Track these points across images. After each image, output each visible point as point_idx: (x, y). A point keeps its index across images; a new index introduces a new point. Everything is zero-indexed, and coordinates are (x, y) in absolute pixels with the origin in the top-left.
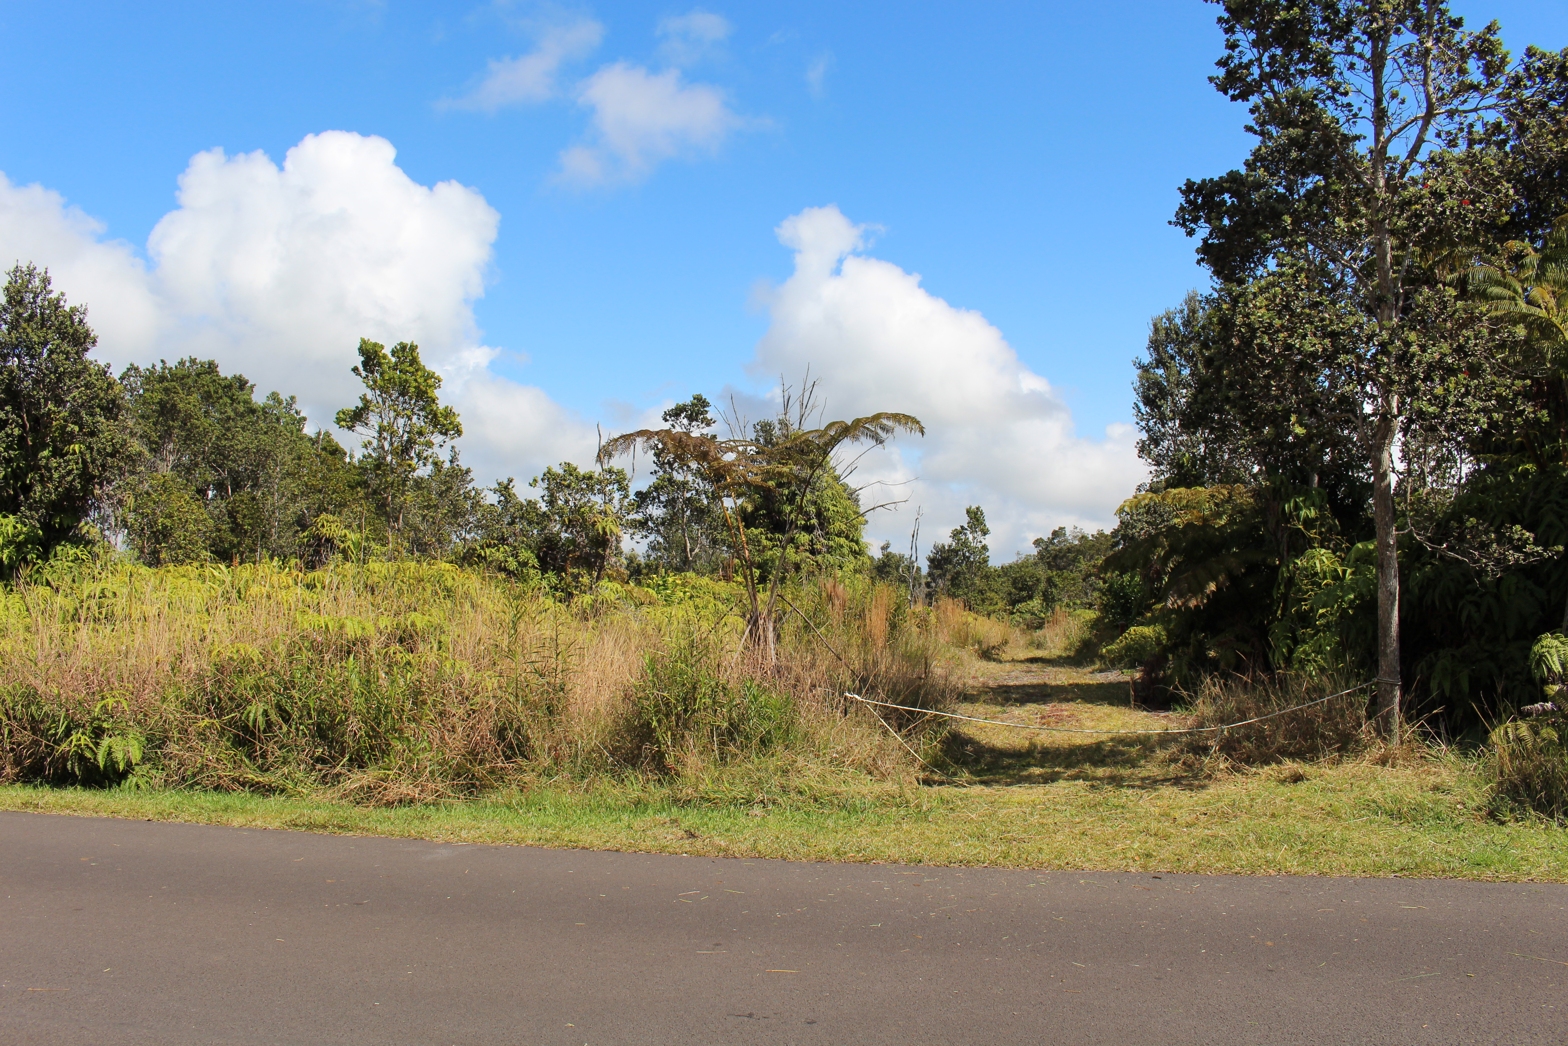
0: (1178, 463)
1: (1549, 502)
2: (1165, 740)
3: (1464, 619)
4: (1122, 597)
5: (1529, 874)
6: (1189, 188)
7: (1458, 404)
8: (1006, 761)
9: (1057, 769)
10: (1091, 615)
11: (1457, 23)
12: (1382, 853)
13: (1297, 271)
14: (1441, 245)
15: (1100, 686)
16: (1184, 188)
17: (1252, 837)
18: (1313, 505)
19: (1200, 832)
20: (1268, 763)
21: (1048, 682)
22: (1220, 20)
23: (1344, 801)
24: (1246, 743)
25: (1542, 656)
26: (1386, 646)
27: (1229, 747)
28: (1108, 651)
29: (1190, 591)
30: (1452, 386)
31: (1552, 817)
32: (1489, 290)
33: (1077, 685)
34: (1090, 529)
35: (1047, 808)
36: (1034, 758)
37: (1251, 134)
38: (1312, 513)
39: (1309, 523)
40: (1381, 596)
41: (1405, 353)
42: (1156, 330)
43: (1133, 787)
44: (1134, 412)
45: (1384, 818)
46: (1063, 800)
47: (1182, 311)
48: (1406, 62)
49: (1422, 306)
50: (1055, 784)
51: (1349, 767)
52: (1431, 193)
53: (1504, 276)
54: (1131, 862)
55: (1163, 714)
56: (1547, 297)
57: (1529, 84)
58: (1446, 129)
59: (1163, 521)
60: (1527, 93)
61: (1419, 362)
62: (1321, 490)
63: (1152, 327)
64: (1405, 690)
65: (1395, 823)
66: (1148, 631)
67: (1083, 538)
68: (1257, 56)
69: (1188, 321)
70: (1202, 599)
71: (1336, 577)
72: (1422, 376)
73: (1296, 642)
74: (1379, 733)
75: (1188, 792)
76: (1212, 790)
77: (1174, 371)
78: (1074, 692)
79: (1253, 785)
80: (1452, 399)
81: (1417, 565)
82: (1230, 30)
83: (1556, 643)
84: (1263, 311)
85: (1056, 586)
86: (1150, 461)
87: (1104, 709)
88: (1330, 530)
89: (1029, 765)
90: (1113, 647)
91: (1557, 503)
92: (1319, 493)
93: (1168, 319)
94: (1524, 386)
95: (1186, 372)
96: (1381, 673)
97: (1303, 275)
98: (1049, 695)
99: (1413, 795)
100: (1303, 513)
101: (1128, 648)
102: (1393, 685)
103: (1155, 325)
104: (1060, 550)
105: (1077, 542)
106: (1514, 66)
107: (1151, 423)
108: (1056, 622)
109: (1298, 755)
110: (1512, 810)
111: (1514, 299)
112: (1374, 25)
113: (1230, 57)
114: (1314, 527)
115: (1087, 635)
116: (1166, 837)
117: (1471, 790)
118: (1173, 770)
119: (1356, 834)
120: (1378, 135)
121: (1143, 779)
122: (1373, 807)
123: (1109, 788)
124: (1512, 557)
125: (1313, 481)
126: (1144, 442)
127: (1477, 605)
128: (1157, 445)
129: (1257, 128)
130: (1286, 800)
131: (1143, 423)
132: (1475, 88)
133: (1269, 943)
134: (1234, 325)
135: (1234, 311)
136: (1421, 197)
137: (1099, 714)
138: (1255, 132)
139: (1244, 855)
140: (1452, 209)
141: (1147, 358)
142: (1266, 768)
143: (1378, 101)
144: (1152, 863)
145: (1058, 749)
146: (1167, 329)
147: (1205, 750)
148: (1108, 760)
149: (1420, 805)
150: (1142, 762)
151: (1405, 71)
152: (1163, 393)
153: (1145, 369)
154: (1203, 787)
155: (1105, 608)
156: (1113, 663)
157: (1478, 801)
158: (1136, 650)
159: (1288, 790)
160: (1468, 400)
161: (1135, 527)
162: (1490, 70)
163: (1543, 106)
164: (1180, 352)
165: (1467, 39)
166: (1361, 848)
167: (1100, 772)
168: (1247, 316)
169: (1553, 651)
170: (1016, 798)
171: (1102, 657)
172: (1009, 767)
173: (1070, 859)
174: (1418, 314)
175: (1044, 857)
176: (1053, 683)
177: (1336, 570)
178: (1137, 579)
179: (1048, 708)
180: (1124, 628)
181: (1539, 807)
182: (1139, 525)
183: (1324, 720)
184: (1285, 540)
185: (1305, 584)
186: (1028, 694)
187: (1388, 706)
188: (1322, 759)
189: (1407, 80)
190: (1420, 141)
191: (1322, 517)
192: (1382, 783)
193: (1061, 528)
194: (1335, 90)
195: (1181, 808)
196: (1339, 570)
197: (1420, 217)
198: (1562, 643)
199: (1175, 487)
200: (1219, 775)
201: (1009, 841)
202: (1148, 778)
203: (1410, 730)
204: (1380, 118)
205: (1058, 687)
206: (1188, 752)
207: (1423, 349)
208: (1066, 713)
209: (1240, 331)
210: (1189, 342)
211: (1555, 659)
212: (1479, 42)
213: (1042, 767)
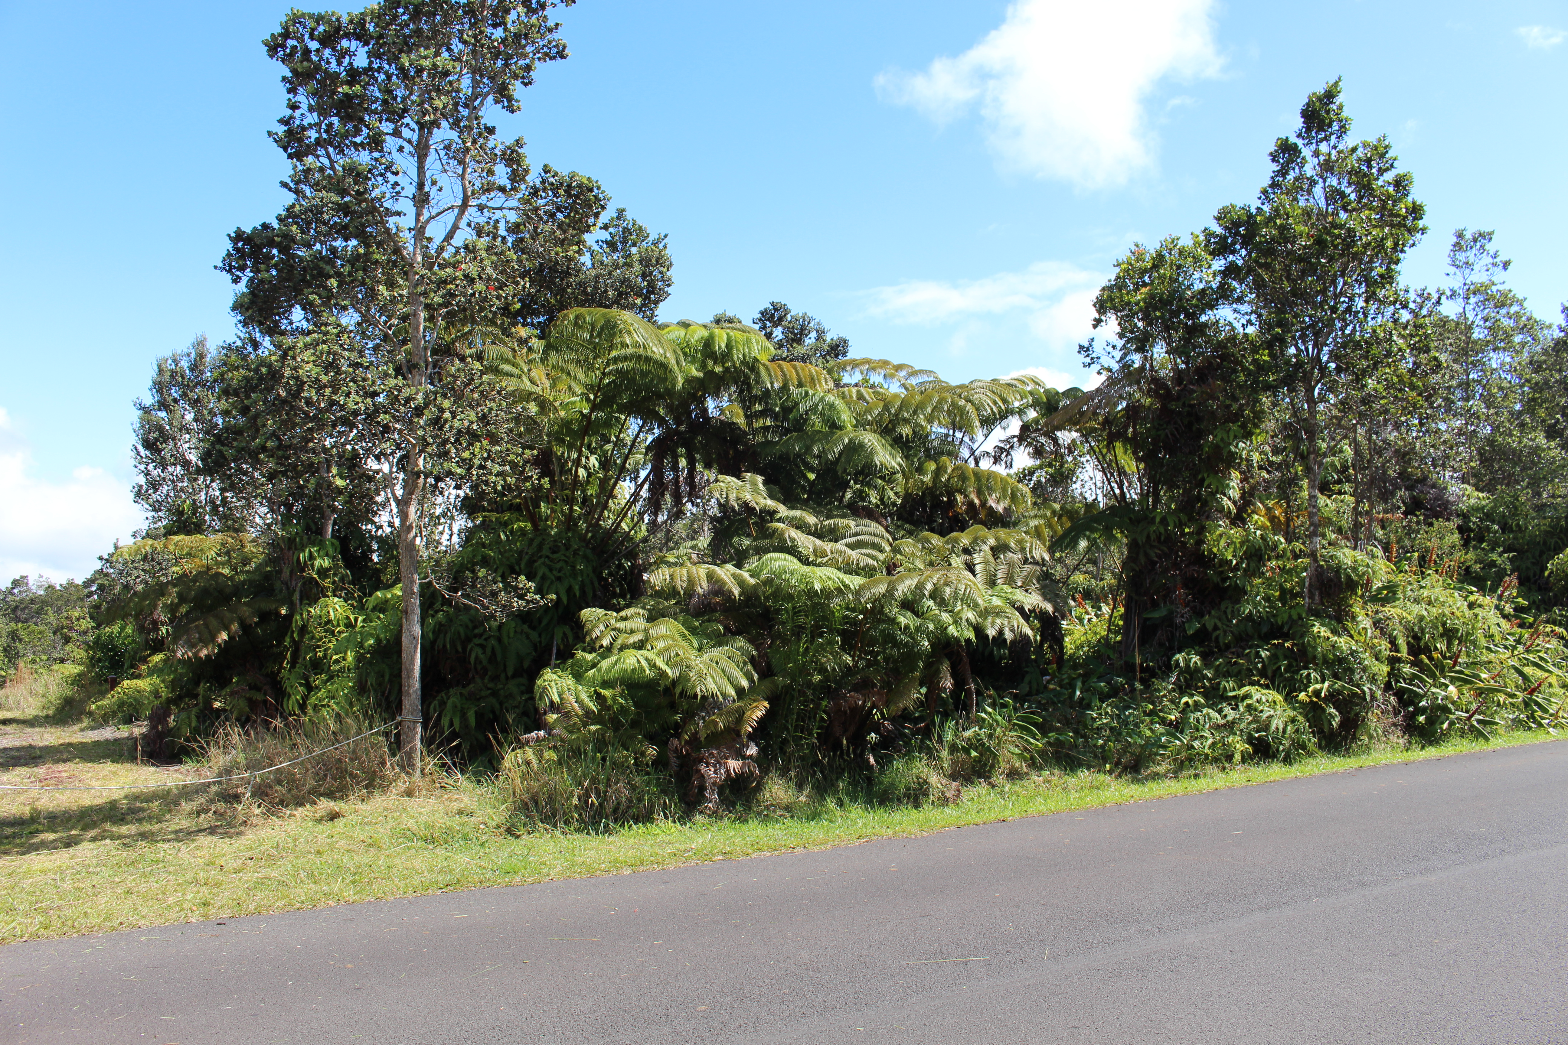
0: (177, 510)
1: (541, 557)
2: (187, 793)
3: (472, 660)
4: (110, 650)
5: (548, 875)
6: (239, 236)
7: (482, 467)
8: (9, 831)
9: (73, 832)
10: (72, 669)
11: (491, 131)
12: (426, 874)
13: (340, 332)
14: (464, 322)
15: (97, 743)
16: (233, 235)
17: (303, 874)
18: (327, 555)
19: (252, 877)
20: (302, 805)
21: (33, 743)
22: (284, 79)
23: (382, 832)
24: (278, 788)
25: (545, 688)
26: (409, 686)
27: (261, 792)
28: (98, 708)
29: (201, 640)
30: (477, 450)
31: (555, 826)
32: (501, 367)
33: (70, 744)
34: (59, 579)
35: (79, 873)
36: (40, 824)
37: (286, 190)
38: (326, 563)
39: (323, 573)
40: (405, 640)
41: (440, 417)
42: (161, 371)
43: (169, 841)
44: (133, 454)
45: (421, 844)
46: (95, 862)
47: (189, 355)
48: (446, 154)
49: (453, 376)
50: (80, 847)
51: (379, 802)
52: (464, 276)
53: (514, 357)
54: (190, 914)
55: (172, 769)
56: (544, 378)
57: (543, 194)
58: (476, 220)
59: (162, 569)
60: (541, 202)
61: (451, 427)
62: (334, 541)
63: (156, 368)
64: (425, 727)
65: (431, 847)
66: (143, 684)
67: (50, 587)
68: (317, 120)
69: (196, 366)
70: (213, 648)
71: (349, 625)
72: (452, 440)
73: (310, 688)
74: (403, 768)
75: (227, 840)
76: (250, 837)
77: (178, 415)
78: (69, 752)
79: (291, 826)
80: (477, 462)
81: (431, 612)
82: (292, 91)
83: (555, 677)
84: (311, 365)
85: (20, 640)
86: (147, 506)
87: (108, 767)
88: (342, 579)
89: (38, 831)
90: (105, 702)
91: (547, 557)
92: (333, 544)
93: (174, 361)
94: (533, 455)
95: (189, 417)
96: (404, 712)
97: (346, 336)
98: (40, 757)
99: (442, 821)
100: (317, 563)
101: (121, 704)
102: (415, 722)
103: (159, 366)
104: (21, 601)
105: (42, 592)
106: (533, 178)
107: (151, 467)
108: (19, 681)
109: (330, 795)
110: (525, 825)
111: (519, 377)
112: (427, 118)
113: (291, 117)
114: (327, 577)
115: (68, 692)
116: (217, 885)
117: (490, 811)
118: (204, 820)
119: (397, 861)
120: (418, 215)
121: (176, 832)
122: (409, 835)
123: (144, 843)
124: (516, 603)
125: (326, 532)
126: (141, 486)
127: (482, 646)
128: (156, 490)
129: (292, 185)
130: (328, 837)
131: (142, 467)
132: (502, 189)
133: (350, 966)
134: (282, 376)
135: (283, 363)
136: (455, 279)
137: (104, 773)
138: (290, 189)
139: (301, 893)
140: (480, 292)
141: (149, 399)
142: (300, 809)
143: (421, 186)
144: (212, 911)
145: (65, 812)
146: (172, 371)
147: (237, 798)
148: (129, 818)
149: (450, 828)
150: (168, 816)
151: (444, 162)
152: (165, 437)
153: (146, 410)
154: (240, 834)
155: (93, 662)
156: (104, 720)
157: (497, 820)
158: (131, 704)
159: (327, 827)
160: (489, 463)
161: (130, 575)
162: (517, 177)
163: (552, 215)
164: (184, 395)
165: (500, 147)
166: (406, 872)
167: (124, 830)
168: (295, 369)
169: (553, 684)
170: (37, 866)
171: (90, 714)
172: (14, 836)
173: (124, 920)
174: (449, 383)
175: (94, 921)
176: (41, 744)
177: (348, 618)
178: (129, 630)
179: (42, 771)
180: (114, 684)
181: (545, 819)
182: (135, 573)
183: (351, 759)
184: (298, 589)
185: (319, 632)
186: (13, 758)
187: (410, 742)
188: (352, 797)
189: (446, 171)
190: (455, 228)
191: (336, 566)
192: (411, 813)
193: (22, 577)
194: (388, 168)
195: (224, 855)
196: (352, 617)
197: (452, 295)
198: (560, 677)
199: (175, 534)
200: (255, 821)
201: (46, 911)
202: (181, 831)
203: (431, 763)
204: (421, 200)
205: (46, 748)
206: (219, 801)
207: (454, 415)
208: (64, 775)
209: (288, 383)
210: (195, 386)
211: (555, 690)
212: (509, 152)
213: (56, 832)
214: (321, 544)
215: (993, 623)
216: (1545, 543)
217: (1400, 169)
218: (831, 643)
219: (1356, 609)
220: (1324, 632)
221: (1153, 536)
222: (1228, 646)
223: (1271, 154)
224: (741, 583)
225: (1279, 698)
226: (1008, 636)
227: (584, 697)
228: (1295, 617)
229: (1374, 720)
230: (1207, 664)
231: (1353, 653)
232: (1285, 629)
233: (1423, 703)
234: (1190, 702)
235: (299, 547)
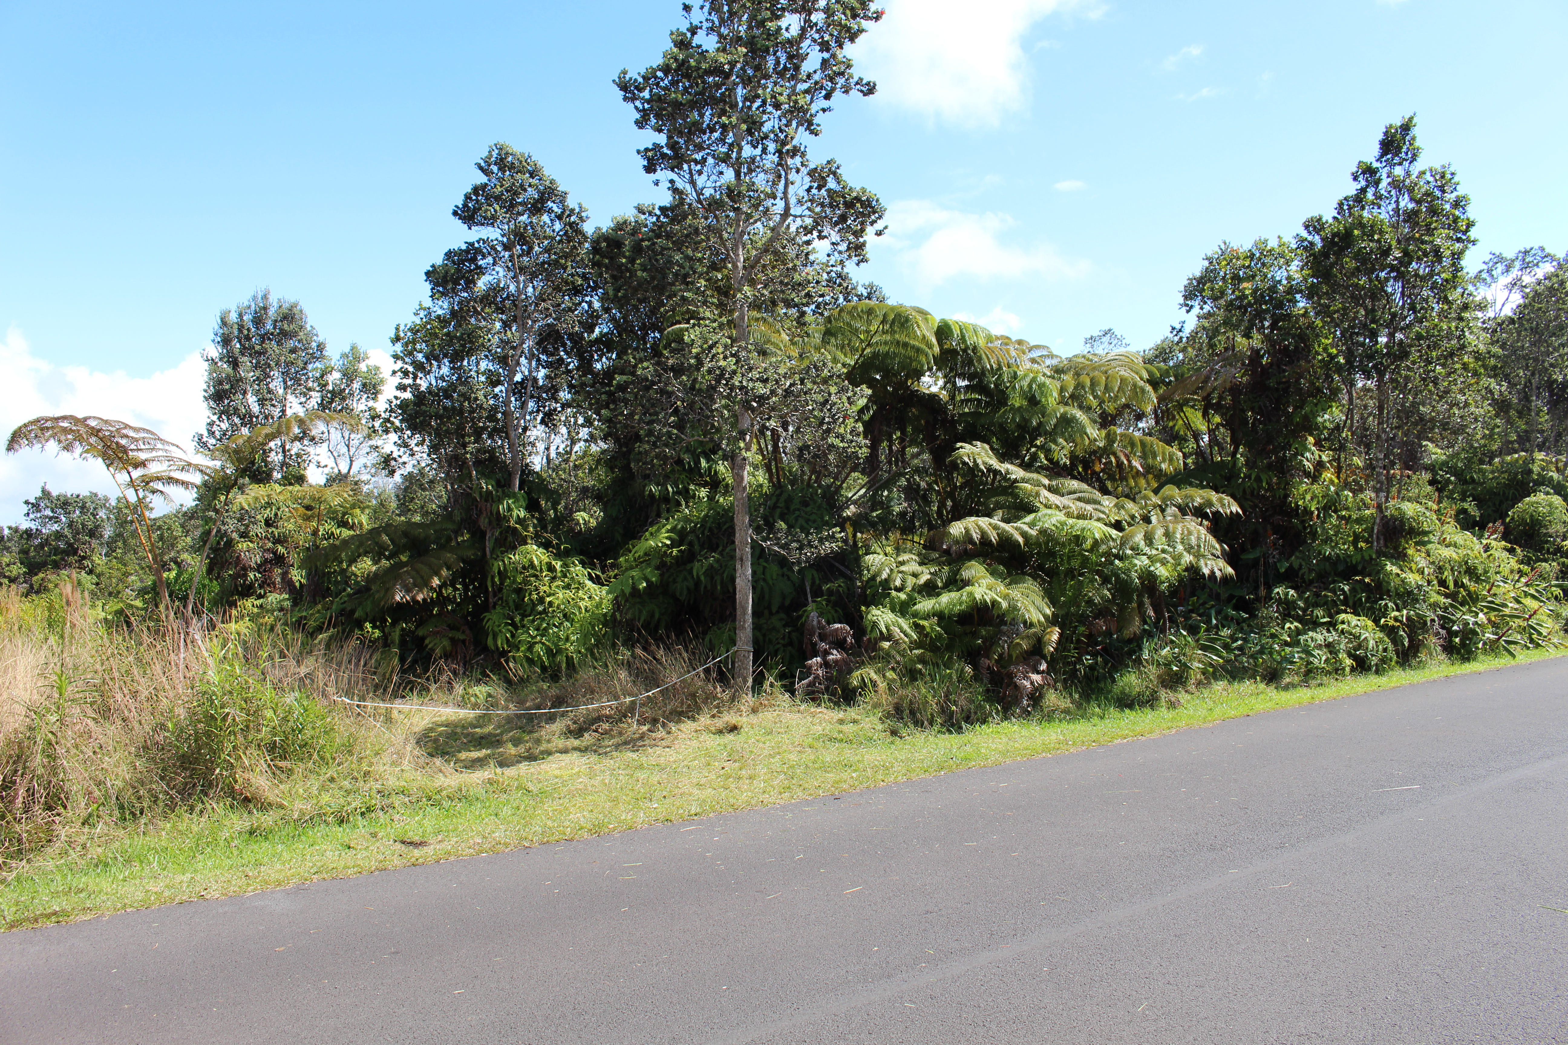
26: (745, 621)
38: (522, 514)
42: (224, 323)
62: (523, 493)
69: (259, 318)
83: (879, 612)
92: (523, 496)
96: (738, 643)
100: (515, 514)
102: (749, 652)
110: (903, 728)
124: (824, 551)
125: (515, 485)
152: (236, 388)
169: (880, 618)
181: (915, 723)
198: (882, 612)
211: (882, 623)
214: (513, 496)
215: (1206, 565)
216: (1504, 493)
217: (1461, 191)
218: (1093, 581)
219: (1410, 552)
220: (1395, 570)
221: (1248, 491)
222: (1311, 582)
223: (1353, 174)
224: (1024, 534)
225: (1370, 623)
226: (1218, 574)
227: (906, 627)
228: (1367, 558)
229: (1433, 642)
230: (1300, 597)
231: (1419, 587)
232: (1360, 568)
233: (1455, 628)
234: (1292, 627)
235: (495, 499)
